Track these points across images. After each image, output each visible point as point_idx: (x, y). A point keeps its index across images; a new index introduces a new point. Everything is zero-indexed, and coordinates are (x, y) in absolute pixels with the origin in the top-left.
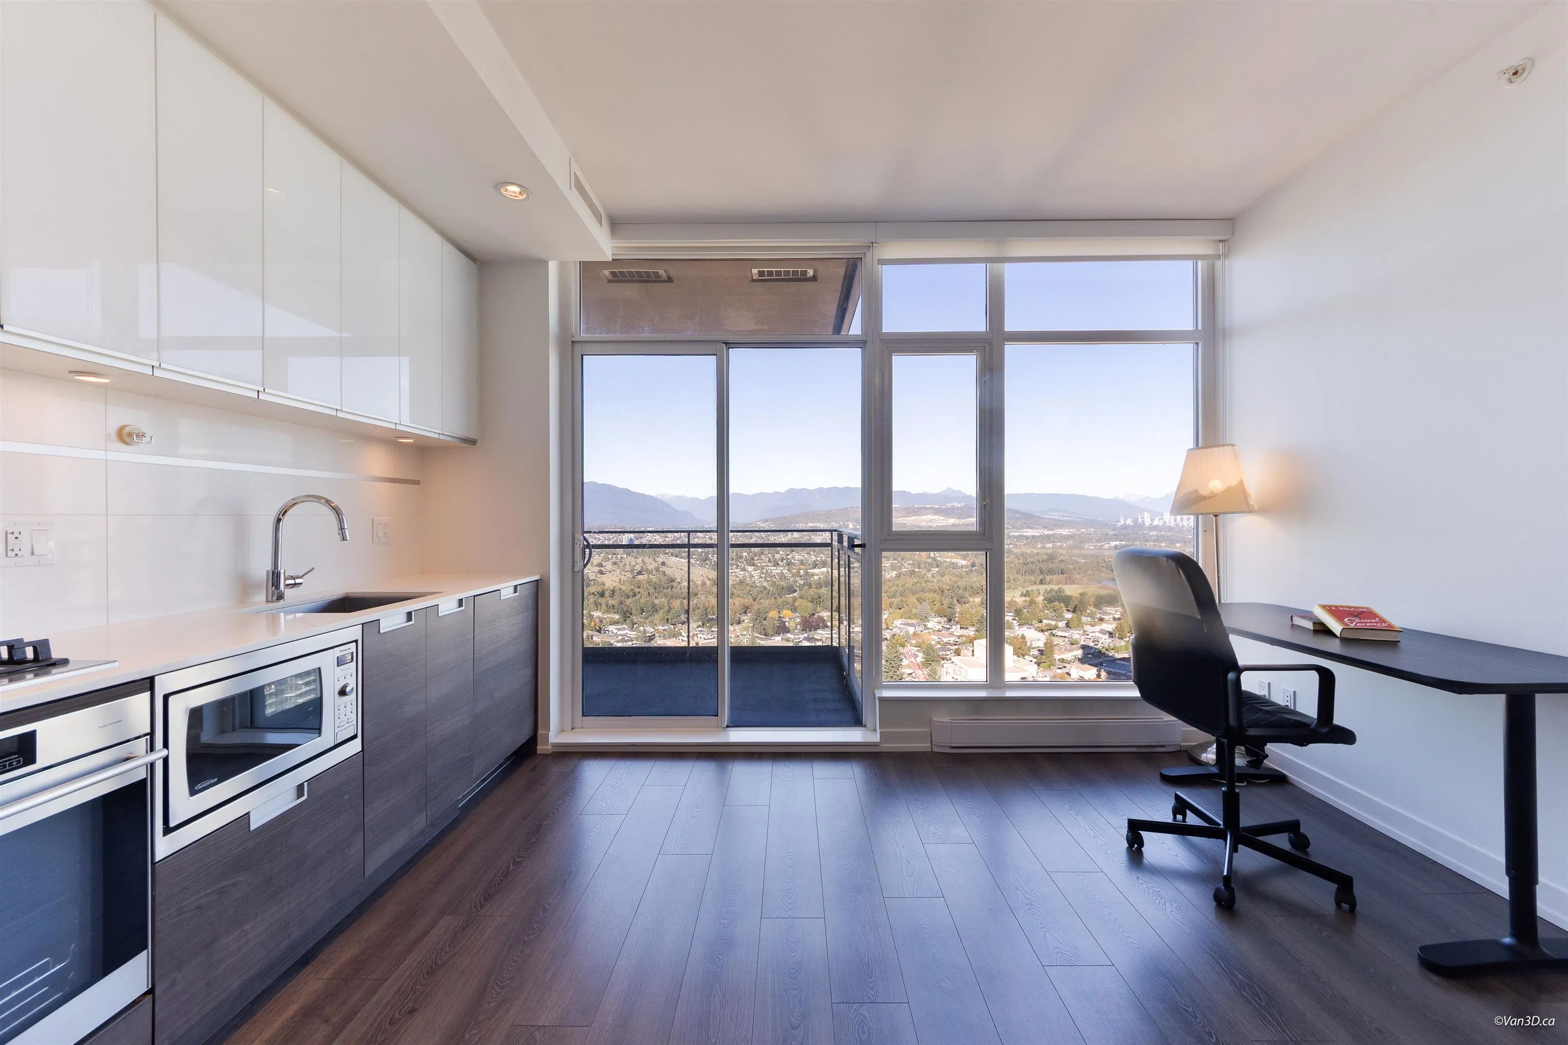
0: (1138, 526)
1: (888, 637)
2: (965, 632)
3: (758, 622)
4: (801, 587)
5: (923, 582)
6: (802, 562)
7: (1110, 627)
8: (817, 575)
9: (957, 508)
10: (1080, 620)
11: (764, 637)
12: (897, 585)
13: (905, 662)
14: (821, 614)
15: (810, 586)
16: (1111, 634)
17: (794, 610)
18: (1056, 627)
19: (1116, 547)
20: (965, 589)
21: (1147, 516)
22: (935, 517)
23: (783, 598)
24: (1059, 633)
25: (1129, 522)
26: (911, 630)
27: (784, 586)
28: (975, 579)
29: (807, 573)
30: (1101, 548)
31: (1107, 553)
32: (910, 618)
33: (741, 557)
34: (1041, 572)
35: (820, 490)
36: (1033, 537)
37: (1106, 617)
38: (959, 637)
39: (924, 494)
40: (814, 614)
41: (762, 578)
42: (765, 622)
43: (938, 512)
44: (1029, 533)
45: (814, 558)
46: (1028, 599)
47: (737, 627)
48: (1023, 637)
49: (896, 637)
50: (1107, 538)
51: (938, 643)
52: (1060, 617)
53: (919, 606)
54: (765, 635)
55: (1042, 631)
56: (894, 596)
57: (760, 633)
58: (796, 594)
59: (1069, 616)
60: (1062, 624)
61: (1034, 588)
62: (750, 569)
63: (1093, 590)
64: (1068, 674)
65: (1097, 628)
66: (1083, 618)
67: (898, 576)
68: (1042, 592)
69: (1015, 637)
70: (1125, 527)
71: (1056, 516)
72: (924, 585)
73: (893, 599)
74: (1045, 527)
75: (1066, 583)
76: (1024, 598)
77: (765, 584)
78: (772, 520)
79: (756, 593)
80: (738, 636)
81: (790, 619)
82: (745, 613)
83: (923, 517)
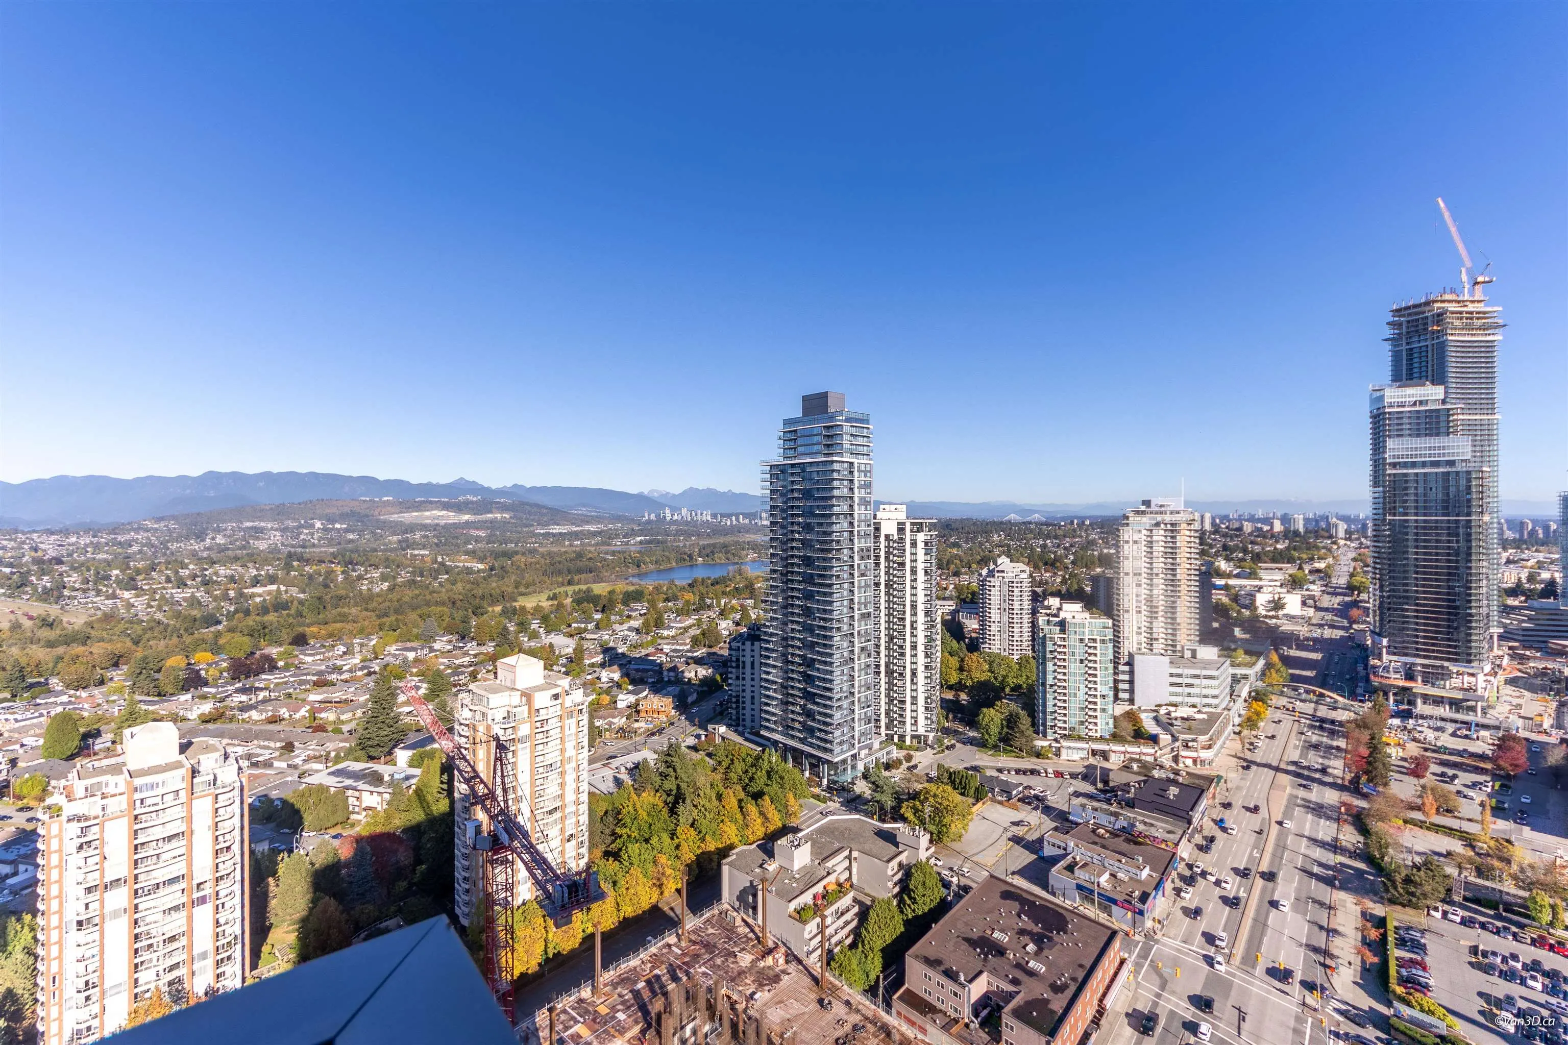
0: (661, 520)
1: (377, 669)
2: (483, 649)
3: (142, 677)
4: (230, 616)
5: (427, 593)
6: (232, 579)
7: (635, 624)
8: (260, 595)
9: (472, 502)
10: (609, 619)
11: (156, 699)
12: (391, 601)
13: (402, 698)
14: (267, 651)
15: (247, 613)
16: (638, 631)
17: (216, 649)
18: (585, 630)
19: (641, 542)
20: (483, 597)
21: (667, 511)
22: (444, 513)
23: (196, 635)
24: (589, 636)
25: (653, 517)
26: (411, 655)
27: (198, 616)
28: (494, 585)
29: (242, 595)
30: (627, 544)
31: (633, 548)
32: (409, 640)
33: (108, 577)
34: (569, 571)
35: (267, 476)
36: (560, 534)
37: (634, 614)
38: (475, 656)
39: (429, 485)
40: (253, 653)
41: (152, 607)
42: (157, 676)
43: (446, 506)
44: (557, 529)
45: (255, 572)
46: (556, 602)
47: (96, 691)
48: (551, 645)
49: (389, 668)
50: (634, 533)
51: (449, 667)
52: (589, 620)
53: (422, 624)
54: (159, 695)
55: (571, 636)
56: (386, 615)
57: (148, 694)
58: (220, 627)
59: (598, 616)
60: (590, 626)
61: (562, 589)
62: (126, 595)
63: (621, 587)
64: (599, 678)
65: (626, 626)
66: (613, 617)
67: (391, 589)
68: (570, 593)
69: (542, 647)
70: (649, 522)
71: (583, 511)
72: (428, 597)
73: (385, 619)
74: (573, 524)
75: (595, 582)
76: (551, 602)
77: (159, 616)
78: (174, 518)
79: (140, 632)
80: (99, 705)
81: (210, 665)
82: (116, 665)
83: (427, 513)
